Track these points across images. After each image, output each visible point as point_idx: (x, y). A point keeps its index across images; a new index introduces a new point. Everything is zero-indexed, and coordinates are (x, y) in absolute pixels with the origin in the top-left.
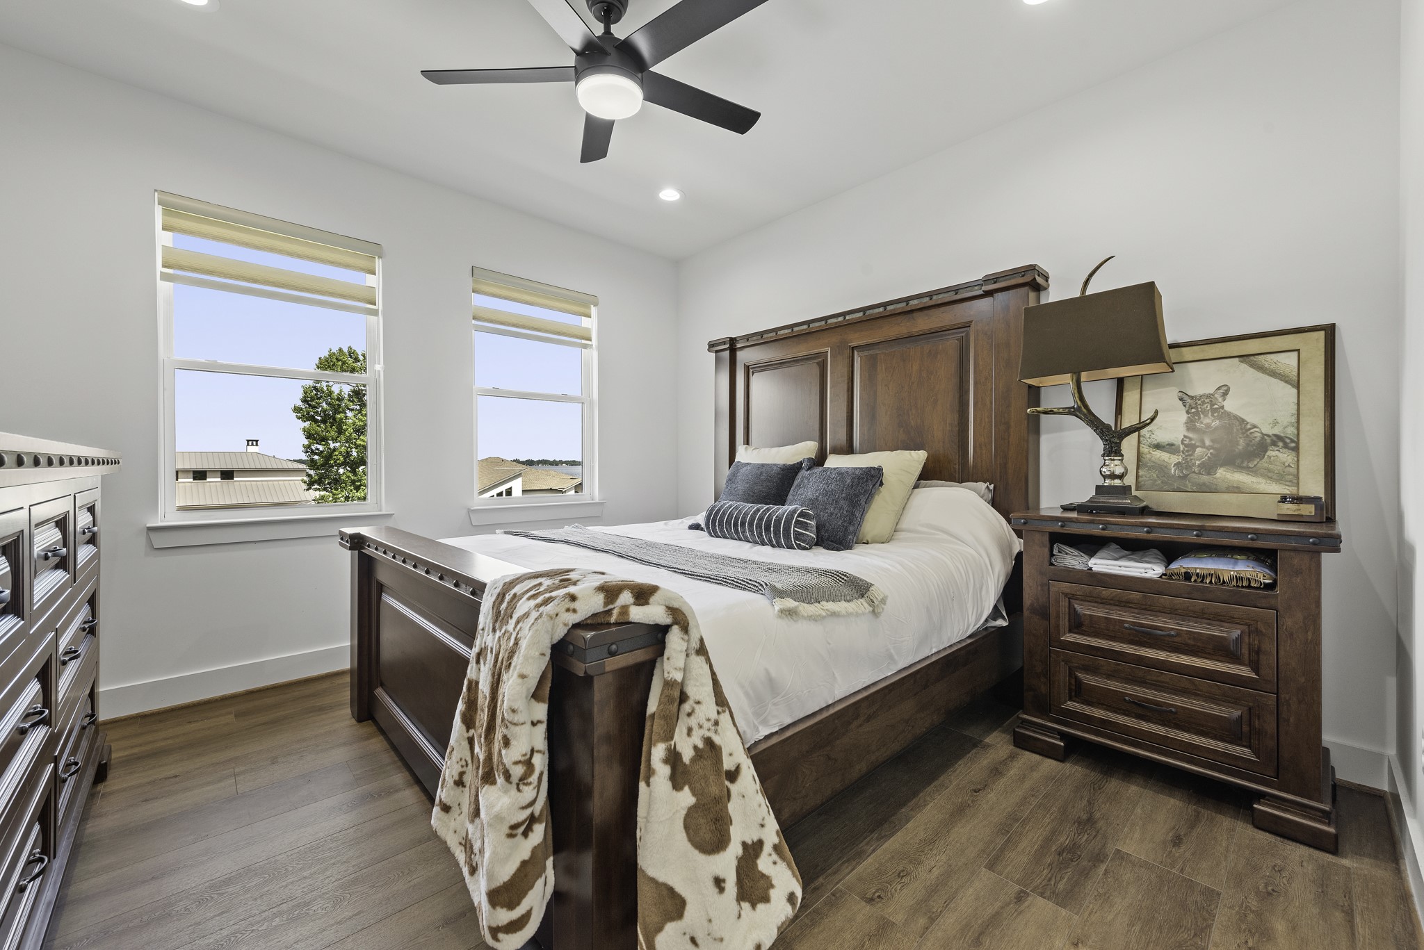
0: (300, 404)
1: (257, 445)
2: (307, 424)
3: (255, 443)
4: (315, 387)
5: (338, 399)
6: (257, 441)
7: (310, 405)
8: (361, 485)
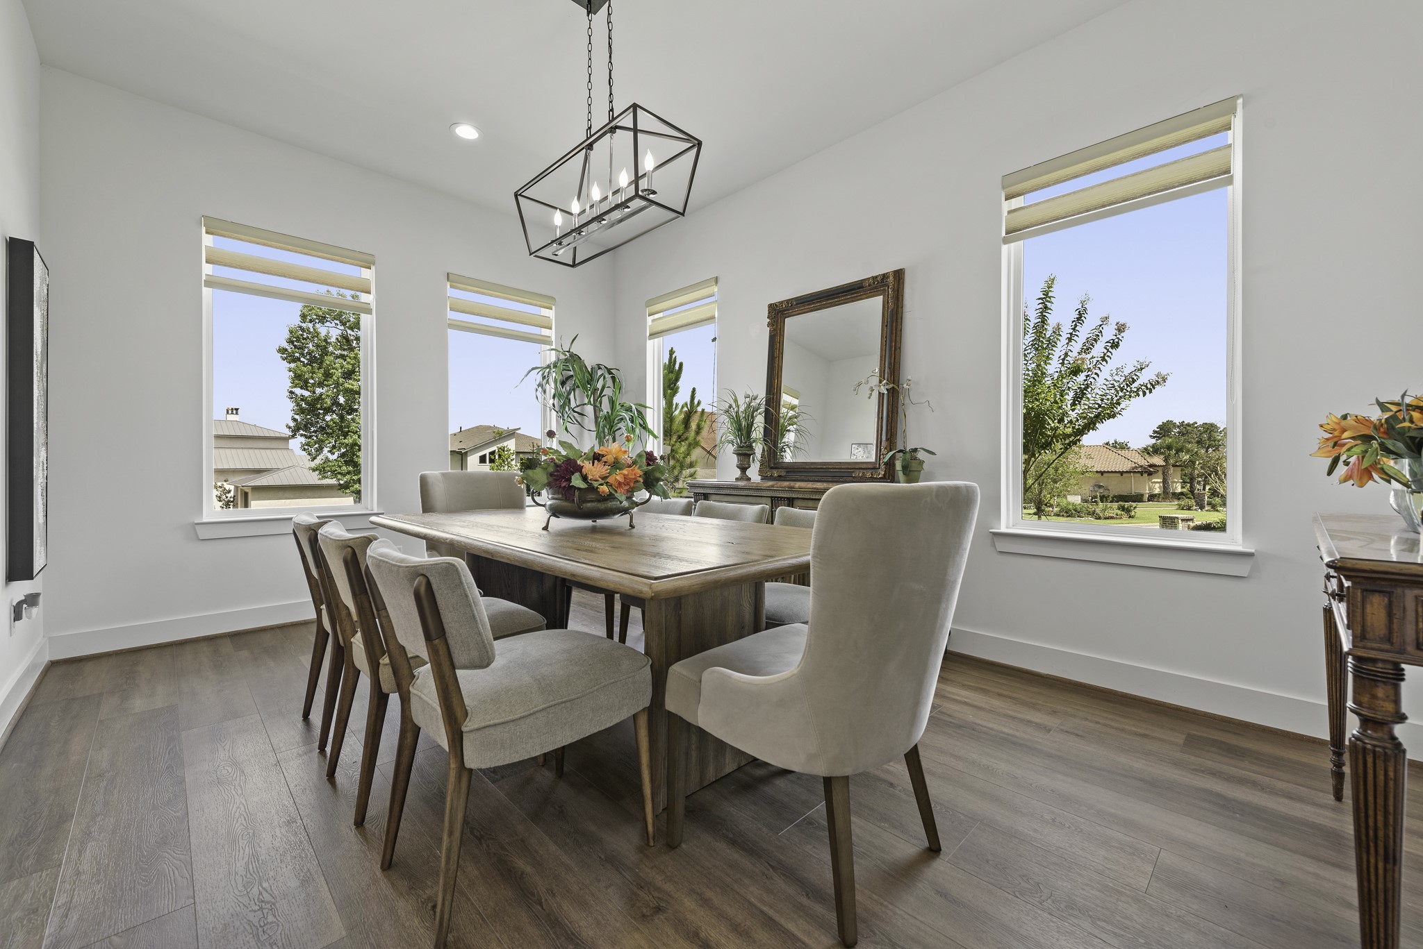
0: (286, 345)
1: (237, 413)
2: (293, 365)
3: (235, 412)
4: (300, 327)
5: (325, 340)
6: (237, 410)
7: (295, 346)
8: (349, 431)
